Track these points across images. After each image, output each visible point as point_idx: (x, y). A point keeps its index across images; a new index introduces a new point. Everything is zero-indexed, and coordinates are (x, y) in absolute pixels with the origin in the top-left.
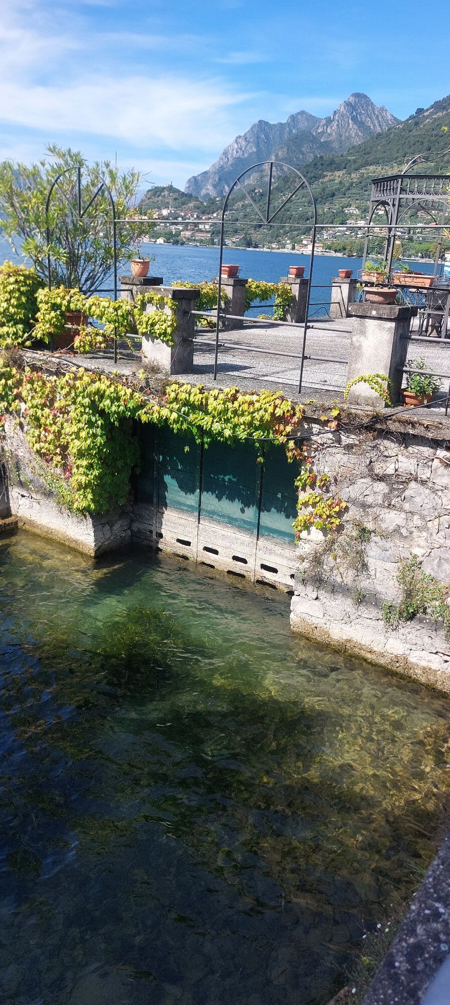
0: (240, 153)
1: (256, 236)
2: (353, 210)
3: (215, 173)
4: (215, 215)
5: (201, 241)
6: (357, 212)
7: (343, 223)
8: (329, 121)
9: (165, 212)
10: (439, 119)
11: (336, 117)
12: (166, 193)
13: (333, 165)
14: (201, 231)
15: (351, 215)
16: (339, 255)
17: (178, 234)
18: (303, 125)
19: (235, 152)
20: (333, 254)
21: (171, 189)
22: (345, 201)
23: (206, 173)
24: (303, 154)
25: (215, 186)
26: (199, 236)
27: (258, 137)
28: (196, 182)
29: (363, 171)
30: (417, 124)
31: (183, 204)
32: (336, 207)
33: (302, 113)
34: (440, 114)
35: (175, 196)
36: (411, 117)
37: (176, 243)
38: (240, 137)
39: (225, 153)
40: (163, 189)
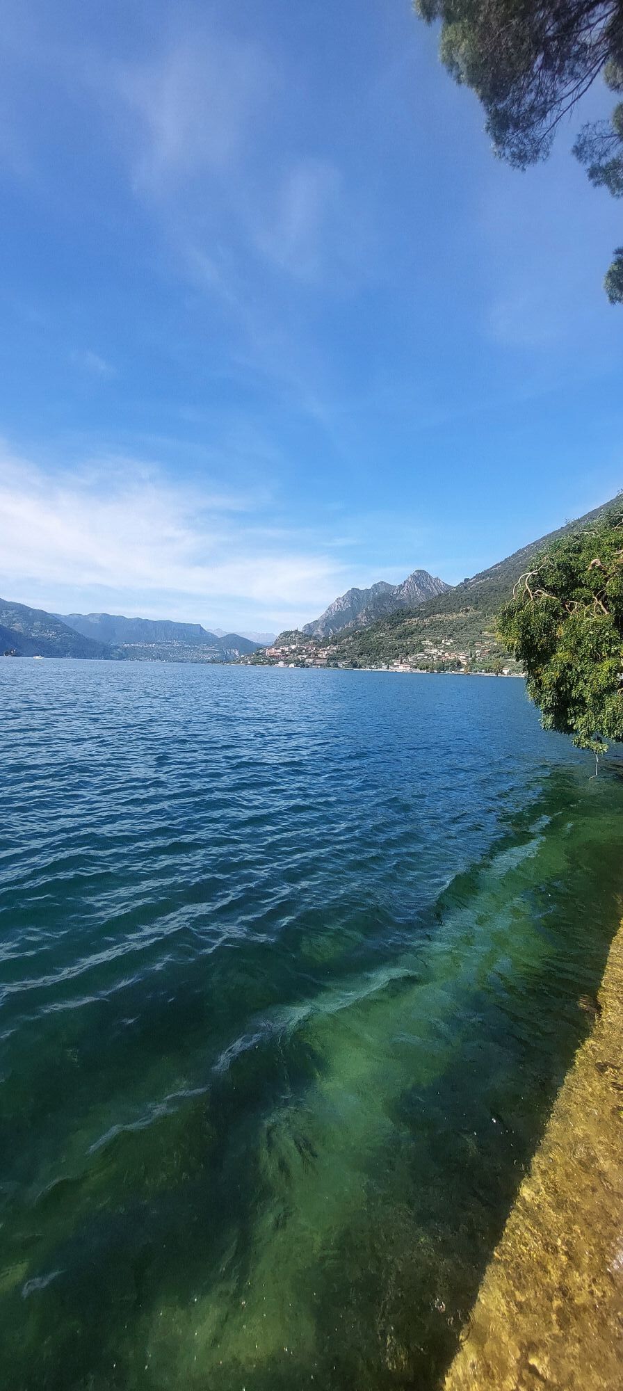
0: (340, 608)
1: (359, 661)
2: (428, 642)
3: (323, 622)
4: (328, 648)
5: (321, 665)
6: (430, 643)
7: (421, 651)
8: (401, 587)
9: (293, 647)
10: (481, 584)
11: (406, 584)
12: (294, 635)
13: (410, 614)
14: (320, 658)
15: (427, 646)
16: (425, 672)
17: (304, 660)
18: (382, 590)
19: (336, 607)
20: (418, 671)
21: (296, 632)
22: (421, 637)
23: (317, 621)
24: (385, 608)
25: (323, 629)
26: (318, 661)
27: (352, 598)
28: (309, 627)
29: (432, 617)
30: (466, 588)
31: (305, 641)
32: (416, 641)
33: (382, 582)
34: (481, 581)
35: (300, 637)
36: (461, 584)
37: (303, 666)
38: (339, 598)
39: (330, 609)
40: (292, 632)
